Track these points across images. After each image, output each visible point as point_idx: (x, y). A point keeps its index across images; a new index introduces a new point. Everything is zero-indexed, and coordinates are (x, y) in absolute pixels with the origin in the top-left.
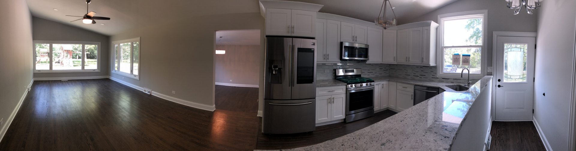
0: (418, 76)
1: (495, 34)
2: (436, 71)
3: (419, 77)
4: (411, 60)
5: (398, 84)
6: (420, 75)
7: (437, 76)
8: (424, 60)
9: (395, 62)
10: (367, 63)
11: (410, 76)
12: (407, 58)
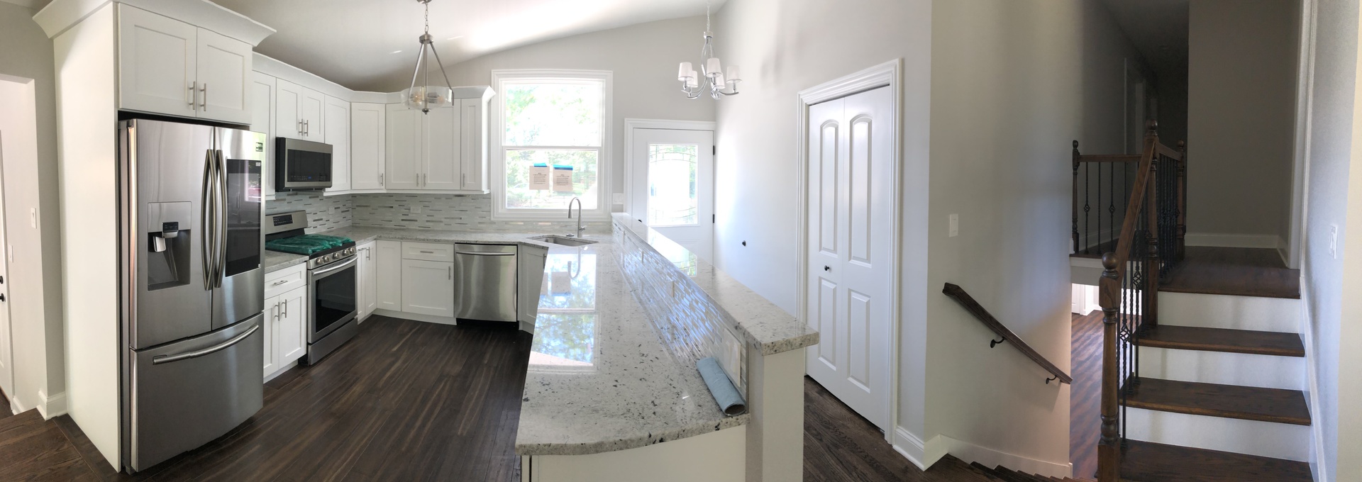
0: (441, 222)
1: (629, 124)
2: (490, 206)
3: (442, 224)
4: (428, 181)
5: (406, 245)
6: (446, 218)
7: (492, 219)
8: (468, 181)
9: (383, 187)
10: (325, 194)
11: (416, 223)
12: (418, 176)
